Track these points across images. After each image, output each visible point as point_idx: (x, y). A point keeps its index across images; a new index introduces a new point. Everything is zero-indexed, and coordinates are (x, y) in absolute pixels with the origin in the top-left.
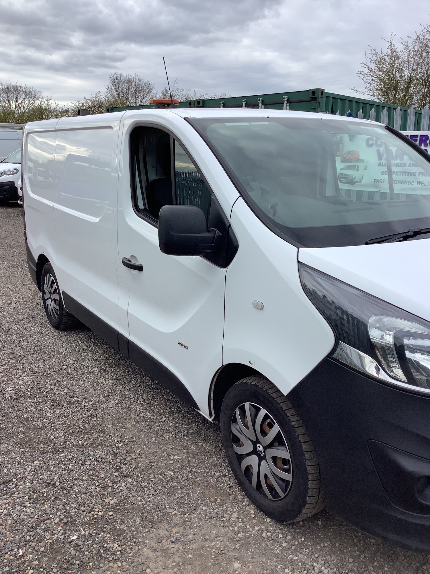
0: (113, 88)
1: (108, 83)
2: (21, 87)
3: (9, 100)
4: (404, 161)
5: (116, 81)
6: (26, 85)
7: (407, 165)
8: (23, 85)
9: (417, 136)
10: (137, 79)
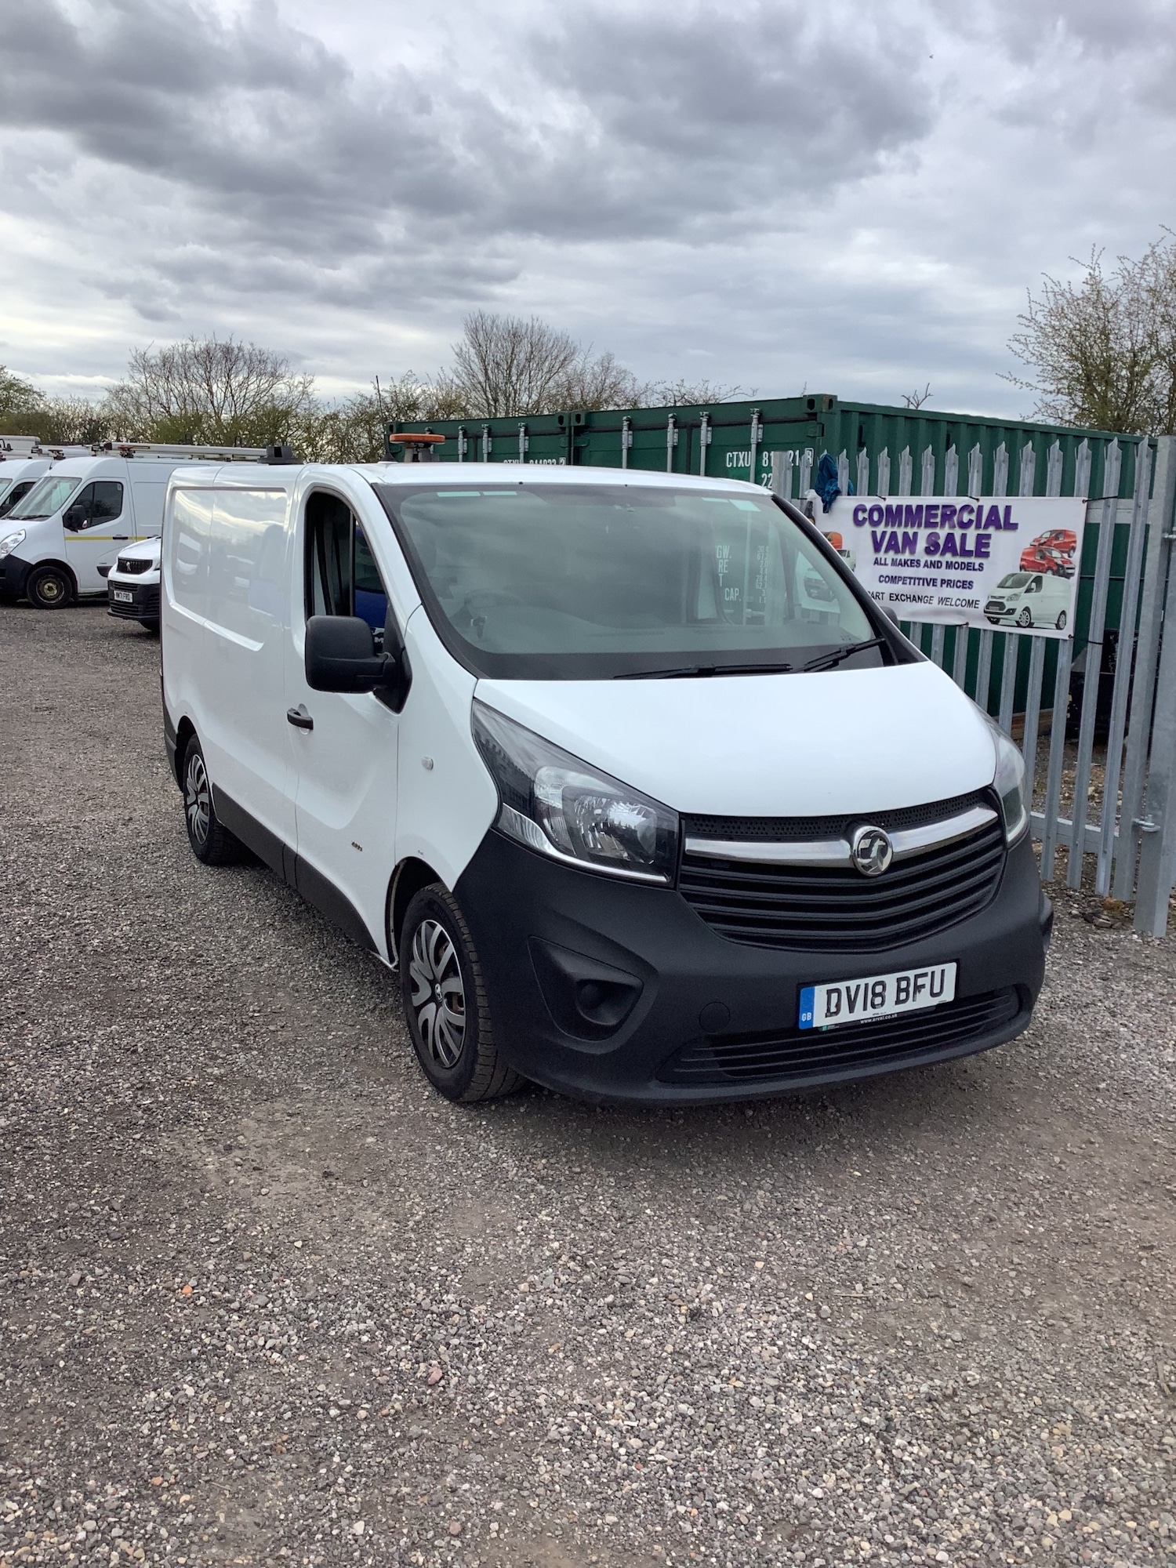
0: (472, 351)
1: (459, 337)
2: (240, 349)
3: (208, 381)
4: (915, 557)
5: (480, 332)
6: (252, 344)
7: (922, 564)
8: (247, 347)
9: (936, 507)
10: (536, 328)
